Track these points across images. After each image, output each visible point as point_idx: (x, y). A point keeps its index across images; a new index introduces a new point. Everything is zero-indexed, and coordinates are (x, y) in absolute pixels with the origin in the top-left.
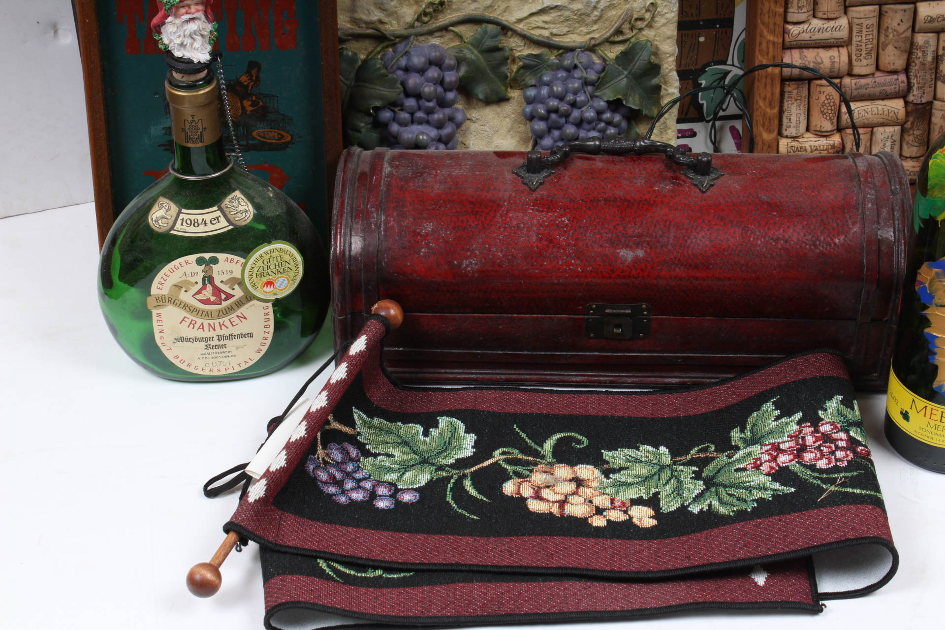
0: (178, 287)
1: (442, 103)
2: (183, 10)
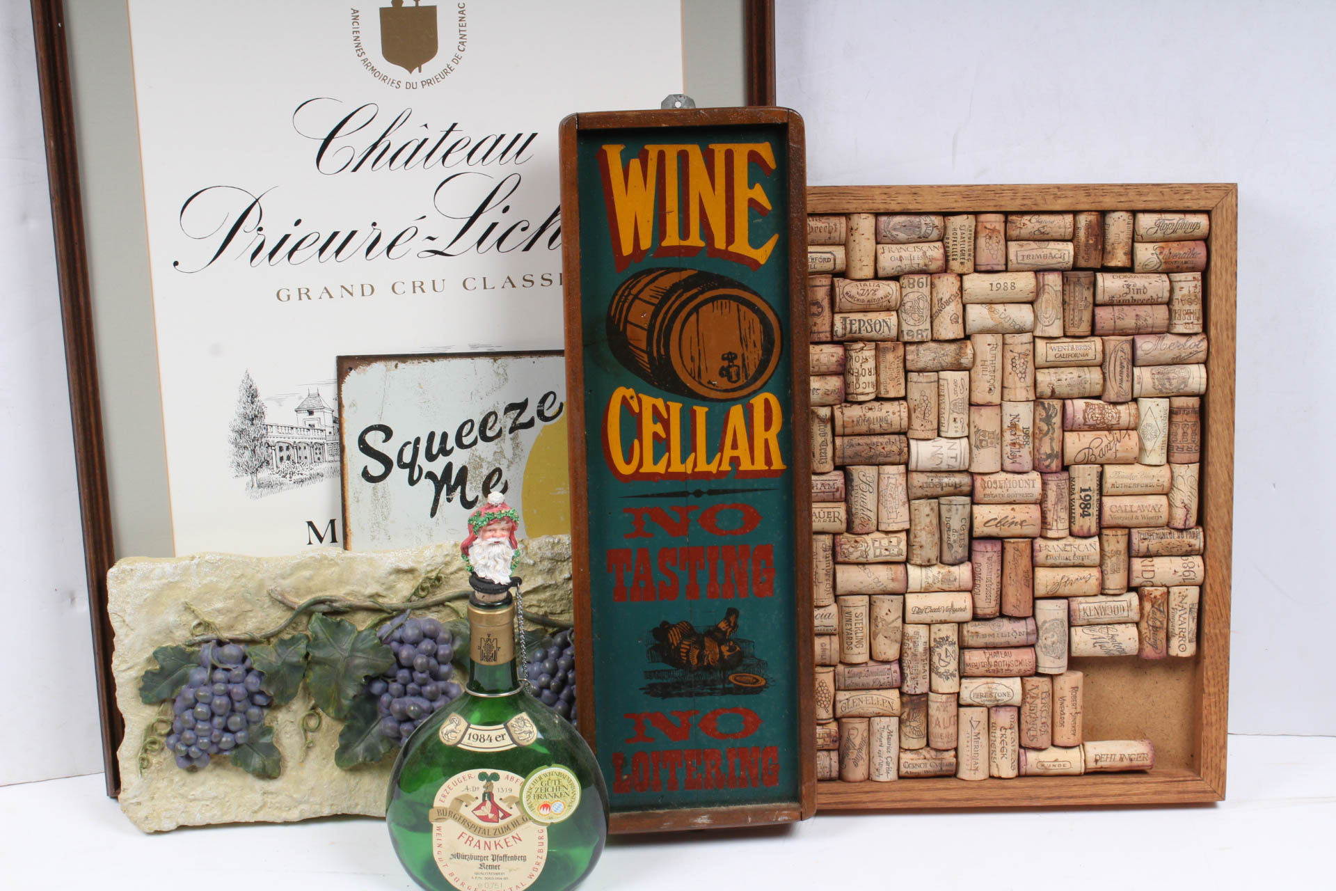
0: (459, 800)
1: (435, 676)
2: (489, 534)
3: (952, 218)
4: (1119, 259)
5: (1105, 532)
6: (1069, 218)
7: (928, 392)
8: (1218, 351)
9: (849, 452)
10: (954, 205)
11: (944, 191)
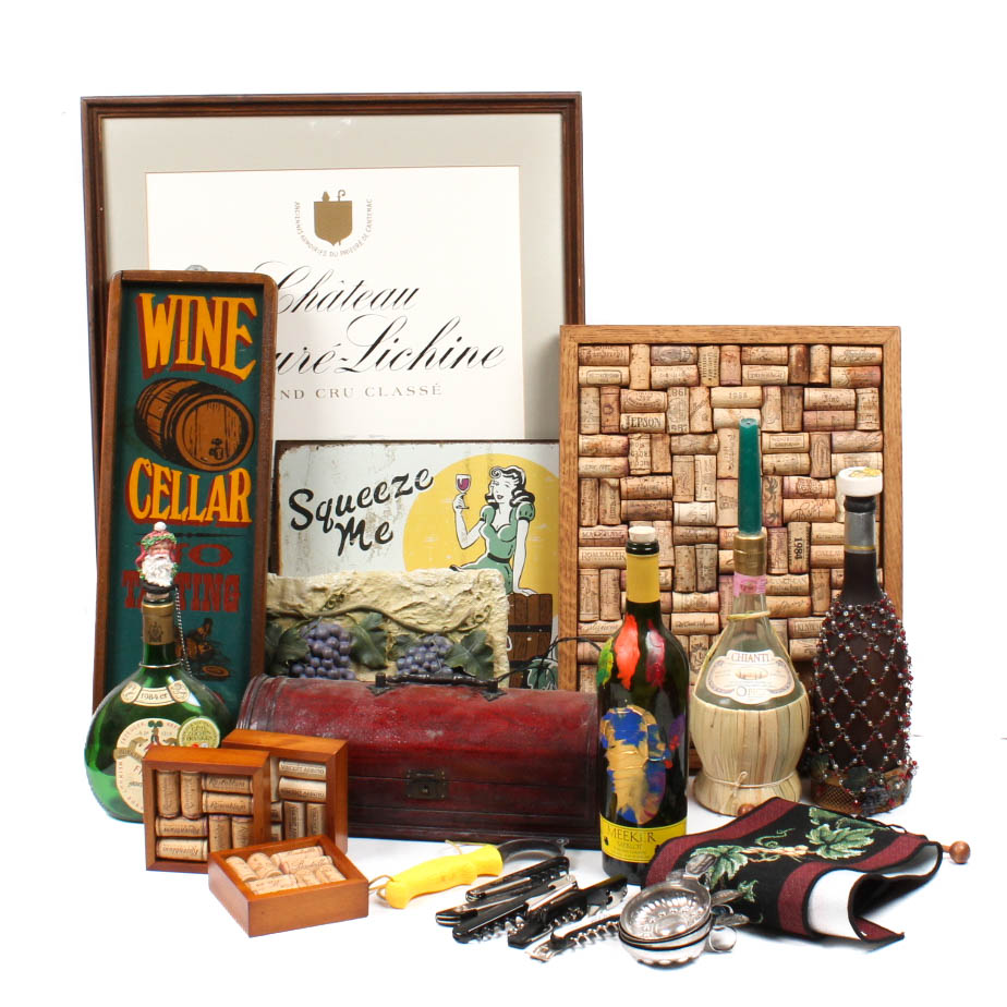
0: (134, 742)
1: (338, 664)
2: (156, 551)
3: (703, 348)
4: (819, 378)
5: (813, 570)
6: (785, 349)
7: (686, 469)
8: (889, 443)
9: (631, 510)
10: (705, 339)
11: (696, 329)
